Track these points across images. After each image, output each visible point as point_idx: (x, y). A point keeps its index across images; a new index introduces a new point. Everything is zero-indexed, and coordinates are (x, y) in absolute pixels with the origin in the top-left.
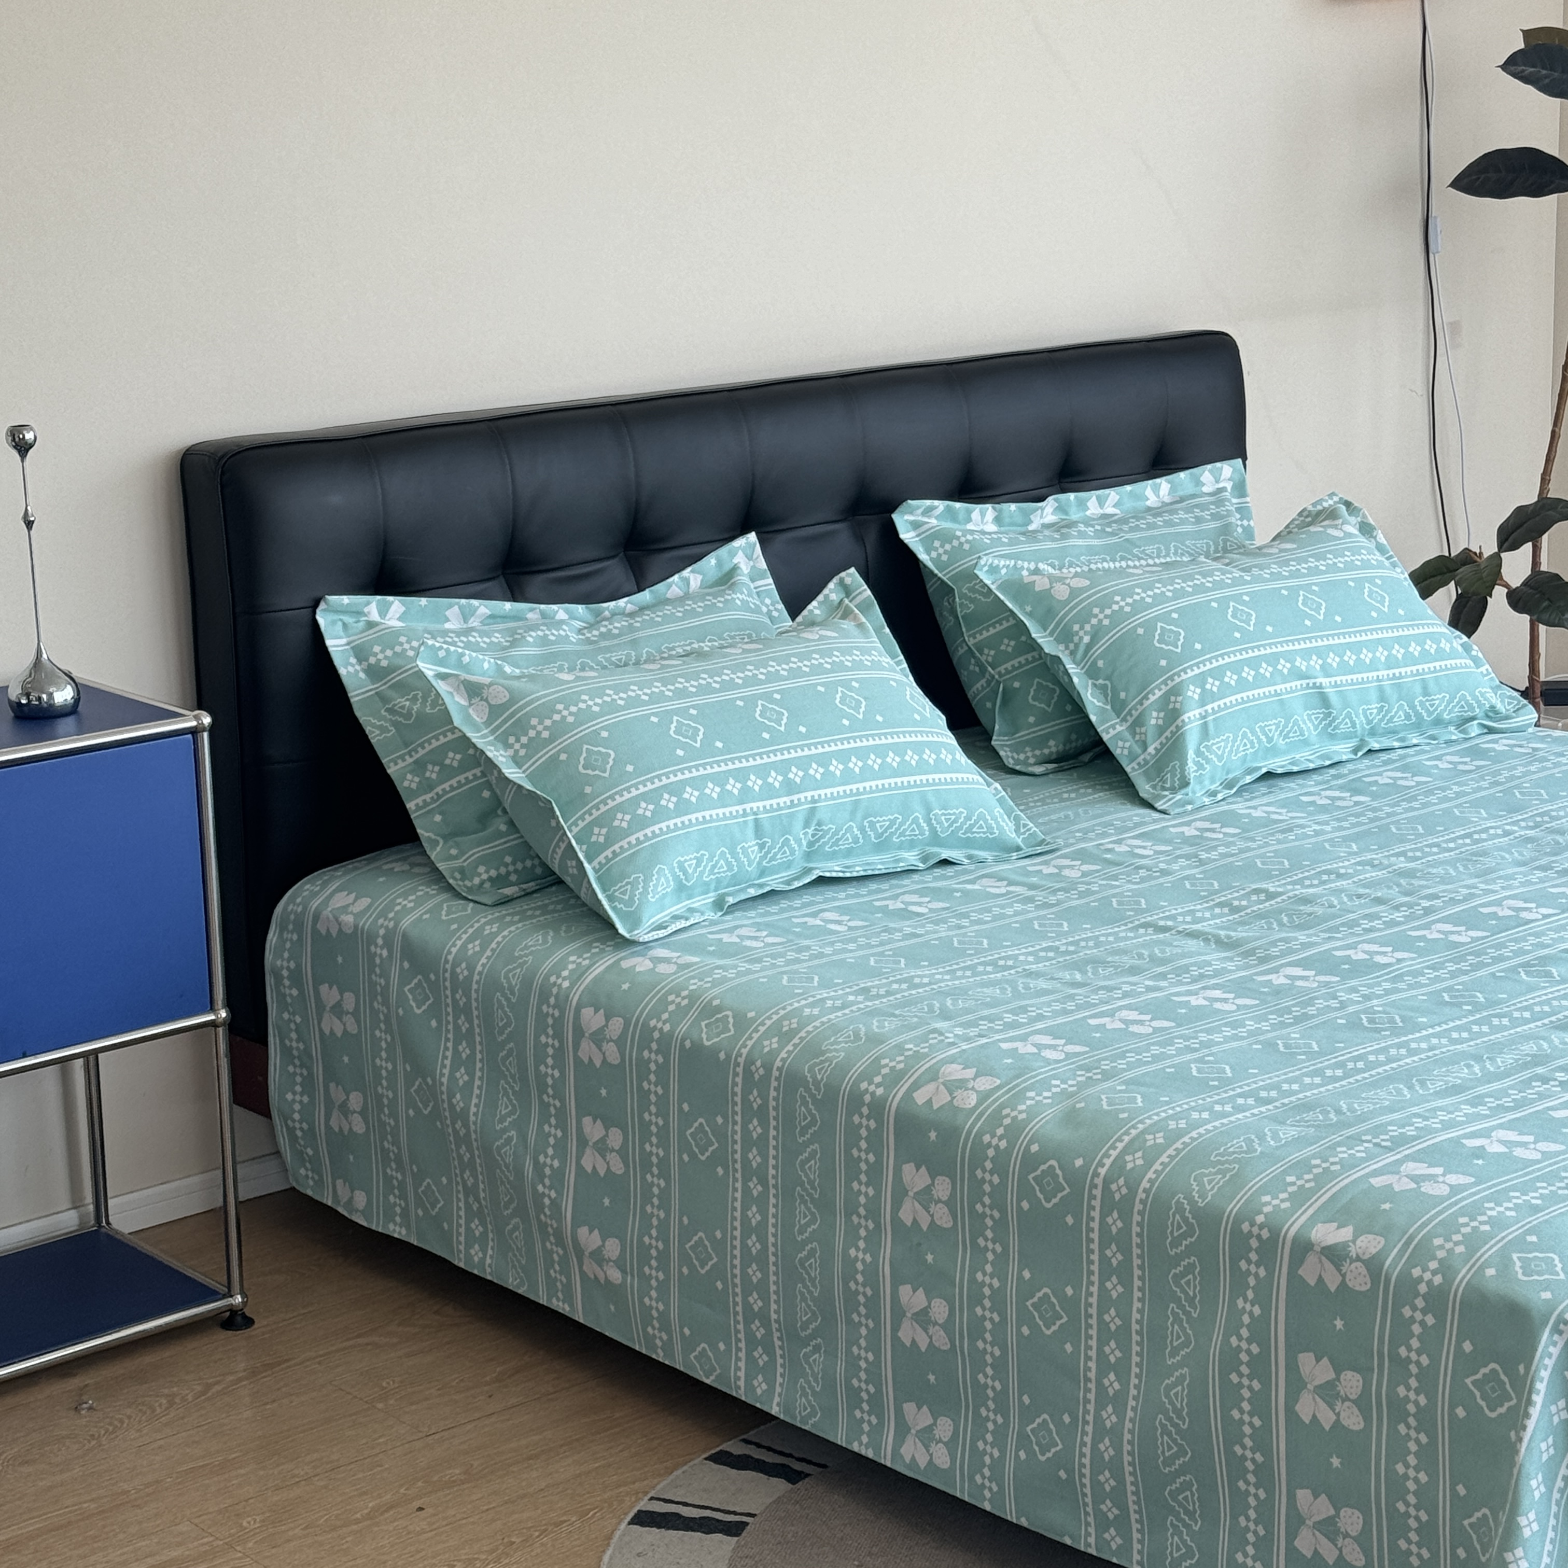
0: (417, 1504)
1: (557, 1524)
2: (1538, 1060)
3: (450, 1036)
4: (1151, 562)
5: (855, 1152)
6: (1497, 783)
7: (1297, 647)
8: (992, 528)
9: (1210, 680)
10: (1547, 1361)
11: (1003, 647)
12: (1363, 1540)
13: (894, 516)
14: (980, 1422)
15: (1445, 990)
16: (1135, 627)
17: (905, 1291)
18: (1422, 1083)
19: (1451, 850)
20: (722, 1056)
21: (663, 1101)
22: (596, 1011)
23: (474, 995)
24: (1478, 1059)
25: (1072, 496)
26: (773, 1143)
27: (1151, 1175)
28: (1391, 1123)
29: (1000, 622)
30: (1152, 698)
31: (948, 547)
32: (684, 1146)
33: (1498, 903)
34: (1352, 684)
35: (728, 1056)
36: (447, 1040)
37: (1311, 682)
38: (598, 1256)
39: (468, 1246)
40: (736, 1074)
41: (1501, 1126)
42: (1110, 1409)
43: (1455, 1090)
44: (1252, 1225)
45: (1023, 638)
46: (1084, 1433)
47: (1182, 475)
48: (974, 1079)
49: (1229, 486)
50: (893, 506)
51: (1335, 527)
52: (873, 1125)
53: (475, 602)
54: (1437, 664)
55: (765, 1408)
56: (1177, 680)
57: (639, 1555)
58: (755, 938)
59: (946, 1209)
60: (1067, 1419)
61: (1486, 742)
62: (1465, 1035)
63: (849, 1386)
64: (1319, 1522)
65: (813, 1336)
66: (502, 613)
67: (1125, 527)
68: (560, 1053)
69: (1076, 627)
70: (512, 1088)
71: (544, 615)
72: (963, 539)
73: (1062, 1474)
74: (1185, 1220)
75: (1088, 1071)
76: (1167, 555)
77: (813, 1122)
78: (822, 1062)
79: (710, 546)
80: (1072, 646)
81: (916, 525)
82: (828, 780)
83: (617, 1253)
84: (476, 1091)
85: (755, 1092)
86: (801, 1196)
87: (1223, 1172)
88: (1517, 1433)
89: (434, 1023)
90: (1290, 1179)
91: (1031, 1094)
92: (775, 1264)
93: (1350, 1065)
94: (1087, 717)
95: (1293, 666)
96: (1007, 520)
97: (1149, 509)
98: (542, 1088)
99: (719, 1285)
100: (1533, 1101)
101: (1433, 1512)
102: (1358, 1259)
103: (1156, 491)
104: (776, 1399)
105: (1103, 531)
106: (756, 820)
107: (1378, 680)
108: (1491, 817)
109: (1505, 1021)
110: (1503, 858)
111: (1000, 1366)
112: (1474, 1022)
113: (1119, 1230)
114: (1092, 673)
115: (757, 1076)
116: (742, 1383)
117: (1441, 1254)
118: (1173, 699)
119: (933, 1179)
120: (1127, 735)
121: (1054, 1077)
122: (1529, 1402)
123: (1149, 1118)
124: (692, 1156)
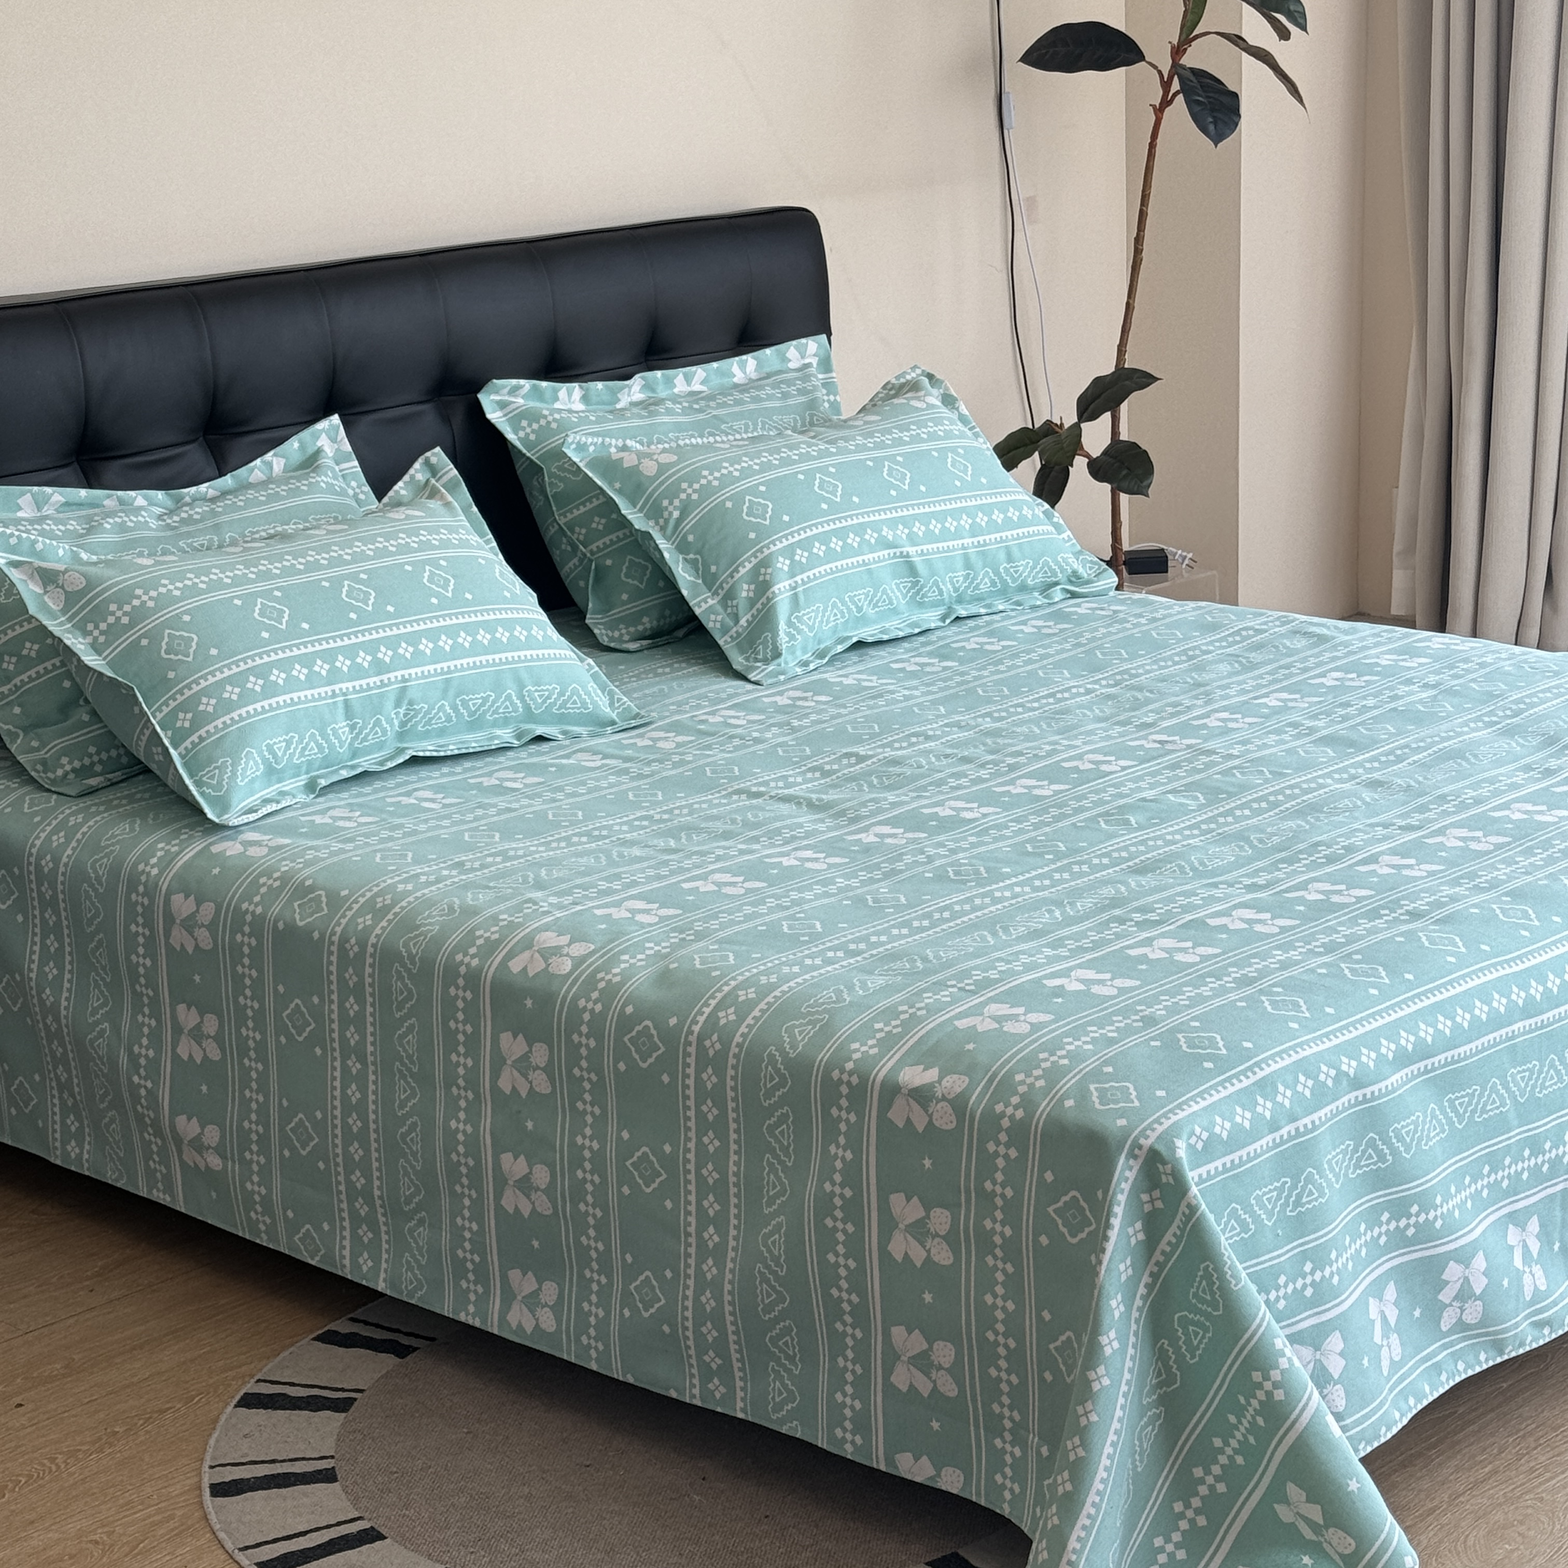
0: (18, 1400)
1: (162, 1412)
2: (1115, 902)
3: (37, 930)
4: (738, 436)
5: (452, 1024)
6: (1079, 645)
7: (883, 517)
8: (580, 407)
9: (799, 551)
10: (1123, 1185)
11: (594, 525)
12: (955, 1371)
13: (480, 396)
14: (584, 1284)
15: (1027, 841)
16: (724, 501)
17: (506, 1159)
18: (1006, 929)
19: (1034, 709)
20: (316, 935)
21: (258, 983)
22: (187, 897)
23: (60, 887)
24: (1059, 904)
25: (659, 374)
26: (370, 1019)
27: (743, 1029)
28: (975, 968)
29: (590, 500)
30: (742, 571)
31: (535, 426)
32: (281, 1029)
33: (1080, 757)
34: (939, 552)
35: (322, 936)
36: (34, 934)
37: (898, 551)
38: (198, 1145)
39: (64, 1143)
40: (331, 953)
41: (1080, 966)
42: (710, 1262)
43: (1036, 934)
44: (842, 1071)
45: (614, 516)
46: (686, 1287)
47: (768, 351)
48: (569, 945)
49: (814, 361)
50: (479, 386)
51: (918, 399)
52: (469, 995)
53: (48, 490)
54: (1020, 531)
55: (371, 1285)
56: (766, 552)
57: (245, 1436)
58: (349, 819)
59: (544, 1076)
60: (669, 1274)
61: (1070, 607)
62: (1047, 882)
63: (454, 1256)
64: (913, 1357)
65: (416, 1211)
66: (77, 500)
67: (712, 404)
68: (151, 941)
69: (665, 503)
70: (103, 979)
71: (121, 502)
72: (550, 418)
73: (666, 1329)
74: (777, 1071)
75: (681, 932)
76: (755, 429)
77: (410, 997)
78: (417, 936)
79: (293, 429)
80: (661, 521)
81: (502, 405)
82: (418, 659)
83: (217, 1139)
84: (66, 985)
85: (351, 970)
86: (400, 1071)
87: (812, 1023)
88: (1097, 1257)
89: (20, 918)
90: (878, 1026)
91: (626, 957)
92: (376, 1141)
93: (937, 916)
94: (680, 592)
95: (880, 535)
96: (594, 399)
97: (736, 386)
98: (134, 977)
99: (321, 1165)
100: (1111, 941)
101: (1021, 1341)
102: (944, 1098)
103: (743, 367)
104: (382, 1275)
105: (691, 407)
106: (346, 701)
107: (963, 548)
108: (1074, 676)
109: (1085, 868)
110: (1084, 715)
111: (602, 1227)
112: (1056, 870)
113: (714, 1085)
114: (682, 547)
115: (351, 954)
116: (347, 1262)
117: (1022, 1089)
118: (763, 571)
119: (530, 1046)
120: (719, 608)
121: (648, 940)
122: (1108, 1226)
123: (742, 974)
124: (289, 1037)
